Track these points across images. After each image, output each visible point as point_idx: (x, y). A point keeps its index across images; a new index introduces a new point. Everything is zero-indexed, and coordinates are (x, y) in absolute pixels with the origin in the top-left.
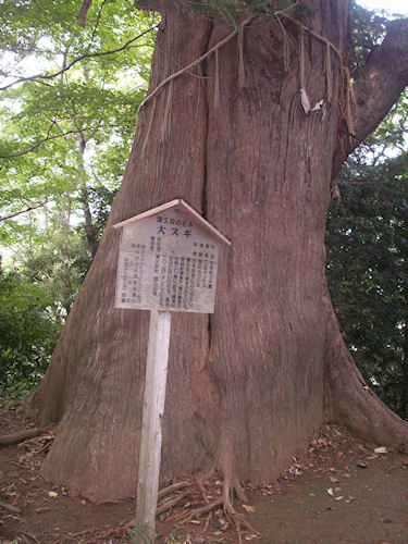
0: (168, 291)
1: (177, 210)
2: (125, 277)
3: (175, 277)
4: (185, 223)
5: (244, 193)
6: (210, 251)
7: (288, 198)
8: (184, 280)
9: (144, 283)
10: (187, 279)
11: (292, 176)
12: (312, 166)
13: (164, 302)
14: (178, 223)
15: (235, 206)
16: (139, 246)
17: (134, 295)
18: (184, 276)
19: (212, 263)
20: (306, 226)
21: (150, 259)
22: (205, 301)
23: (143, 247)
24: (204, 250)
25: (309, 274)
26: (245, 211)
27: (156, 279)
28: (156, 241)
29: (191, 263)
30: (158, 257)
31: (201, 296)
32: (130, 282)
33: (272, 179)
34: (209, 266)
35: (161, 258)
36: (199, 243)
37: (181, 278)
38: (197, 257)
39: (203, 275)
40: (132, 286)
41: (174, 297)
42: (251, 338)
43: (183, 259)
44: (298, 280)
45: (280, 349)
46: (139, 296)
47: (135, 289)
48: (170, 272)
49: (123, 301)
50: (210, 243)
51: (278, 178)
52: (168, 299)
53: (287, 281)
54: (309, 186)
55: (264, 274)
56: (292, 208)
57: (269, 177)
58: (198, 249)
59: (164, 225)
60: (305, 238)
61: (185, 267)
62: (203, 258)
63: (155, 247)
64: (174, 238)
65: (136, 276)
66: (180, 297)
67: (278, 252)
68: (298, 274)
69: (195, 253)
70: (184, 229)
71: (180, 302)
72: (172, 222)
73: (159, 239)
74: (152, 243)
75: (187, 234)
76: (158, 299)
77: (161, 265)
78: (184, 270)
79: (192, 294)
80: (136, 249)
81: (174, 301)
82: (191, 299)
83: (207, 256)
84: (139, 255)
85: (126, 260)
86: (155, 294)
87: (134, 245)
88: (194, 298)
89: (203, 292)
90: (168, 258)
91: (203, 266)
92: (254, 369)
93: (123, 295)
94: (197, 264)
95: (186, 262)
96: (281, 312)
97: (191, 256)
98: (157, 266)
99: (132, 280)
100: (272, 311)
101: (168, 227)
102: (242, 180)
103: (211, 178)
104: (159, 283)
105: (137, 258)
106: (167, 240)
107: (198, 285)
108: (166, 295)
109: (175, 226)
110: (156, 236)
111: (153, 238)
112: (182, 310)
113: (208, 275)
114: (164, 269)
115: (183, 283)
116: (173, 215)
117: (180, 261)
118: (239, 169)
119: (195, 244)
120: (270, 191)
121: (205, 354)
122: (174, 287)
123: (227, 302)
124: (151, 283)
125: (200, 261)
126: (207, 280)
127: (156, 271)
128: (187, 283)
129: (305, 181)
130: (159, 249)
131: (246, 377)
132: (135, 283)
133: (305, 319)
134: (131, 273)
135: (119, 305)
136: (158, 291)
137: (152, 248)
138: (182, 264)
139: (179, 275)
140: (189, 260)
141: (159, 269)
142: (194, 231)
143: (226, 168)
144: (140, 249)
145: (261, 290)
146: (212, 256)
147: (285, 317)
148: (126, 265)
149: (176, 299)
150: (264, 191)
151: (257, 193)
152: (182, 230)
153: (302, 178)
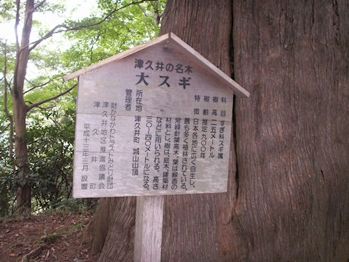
0: (157, 167)
1: (166, 49)
2: (85, 152)
3: (167, 146)
4: (179, 69)
5: (272, 37)
6: (220, 106)
7: (317, 41)
8: (181, 151)
9: (117, 158)
10: (186, 147)
11: (320, 19)
12: (339, 9)
13: (150, 184)
14: (169, 67)
15: (263, 49)
16: (106, 104)
17: (102, 177)
18: (181, 143)
19: (223, 122)
20: (336, 69)
21: (126, 123)
22: (213, 177)
23: (114, 105)
24: (211, 106)
25: (339, 118)
26: (273, 55)
27: (136, 151)
28: (134, 96)
29: (191, 125)
30: (138, 119)
31: (208, 170)
32: (94, 159)
33: (300, 21)
34: (218, 127)
35: (143, 121)
36: (202, 95)
37: (176, 146)
38: (201, 116)
39: (209, 140)
40: (98, 164)
41: (166, 174)
42: (281, 189)
43: (178, 120)
44: (329, 125)
45: (312, 198)
46: (110, 179)
47: (102, 168)
48: (158, 139)
49: (84, 187)
50: (220, 95)
51: (307, 22)
52: (156, 179)
53: (317, 126)
54: (338, 29)
55: (294, 120)
56: (322, 51)
57: (298, 19)
58: (201, 105)
59: (147, 72)
60: (336, 82)
61: (182, 130)
62: (210, 117)
63: (134, 104)
64: (163, 91)
65: (103, 150)
66: (175, 175)
67: (309, 97)
68: (329, 118)
69: (196, 111)
70: (178, 77)
71: (175, 181)
72: (160, 66)
73: (139, 93)
74: (129, 99)
75: (184, 83)
76: (141, 178)
77: (144, 131)
78: (181, 136)
79: (193, 169)
80: (101, 109)
81: (165, 181)
82: (192, 175)
83: (215, 113)
84: (108, 119)
85: (87, 126)
86: (136, 173)
87: (98, 104)
88: (196, 172)
89: (210, 165)
90: (154, 121)
91: (209, 127)
92: (283, 220)
93: (84, 178)
94: (200, 126)
95: (182, 124)
96: (313, 159)
97: (190, 115)
98: (137, 132)
99: (98, 155)
100: (303, 159)
101: (154, 75)
102: (270, 24)
103: (237, 23)
104: (142, 157)
105: (104, 123)
106: (153, 93)
107: (203, 156)
108: (153, 173)
109: (165, 73)
110: (134, 89)
111: (129, 92)
112: (179, 191)
113: (217, 140)
114: (148, 137)
115: (180, 155)
116: (159, 57)
117: (173, 123)
118: (266, 13)
119: (197, 98)
120: (299, 34)
121: (232, 204)
122: (166, 160)
123: (255, 150)
124: (129, 157)
125: (205, 121)
126: (217, 147)
127: (136, 140)
128: (185, 154)
129: (334, 24)
130: (139, 108)
131: (276, 230)
132: (103, 159)
133: (336, 164)
134: (95, 145)
135: (79, 193)
136: (141, 169)
137: (128, 107)
138: (177, 127)
139: (172, 144)
140: (187, 120)
141: (142, 137)
142: (194, 79)
143: (253, 13)
144: (109, 109)
145: (291, 138)
146: (223, 114)
147: (316, 163)
148: (86, 133)
149: (170, 177)
150: (293, 35)
151: (286, 36)
152: (175, 77)
153: (331, 21)
